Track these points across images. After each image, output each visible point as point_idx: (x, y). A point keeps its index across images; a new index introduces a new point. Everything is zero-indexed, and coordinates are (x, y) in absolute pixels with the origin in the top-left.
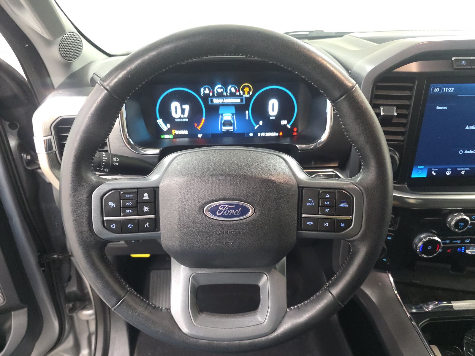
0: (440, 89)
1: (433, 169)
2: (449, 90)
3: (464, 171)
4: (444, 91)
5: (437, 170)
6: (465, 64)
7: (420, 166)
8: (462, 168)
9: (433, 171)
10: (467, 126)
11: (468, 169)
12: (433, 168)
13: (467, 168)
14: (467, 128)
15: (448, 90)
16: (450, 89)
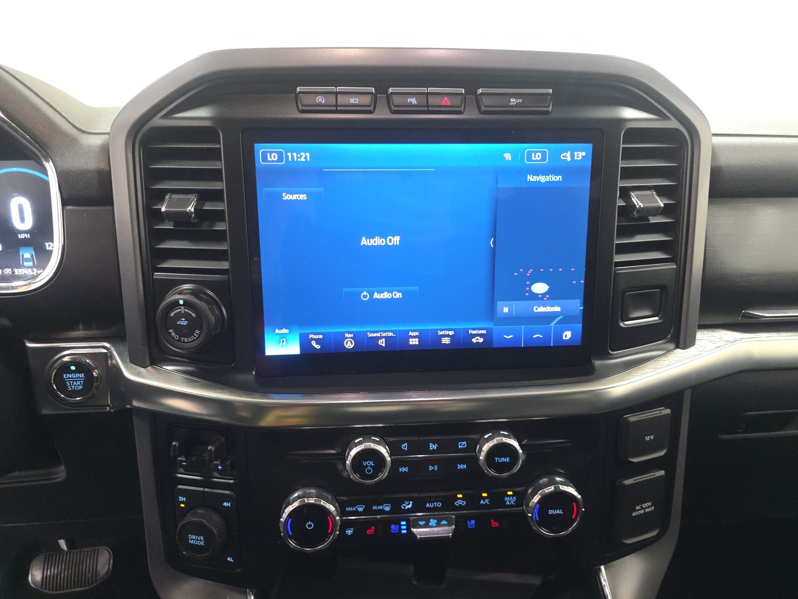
0: (280, 155)
1: (311, 336)
2: (300, 158)
3: (384, 339)
4: (290, 159)
5: (321, 337)
6: (323, 102)
7: (280, 329)
8: (377, 332)
9: (312, 339)
10: (364, 239)
11: (391, 334)
12: (312, 333)
13: (388, 331)
14: (364, 241)
15: (297, 157)
16: (301, 156)
